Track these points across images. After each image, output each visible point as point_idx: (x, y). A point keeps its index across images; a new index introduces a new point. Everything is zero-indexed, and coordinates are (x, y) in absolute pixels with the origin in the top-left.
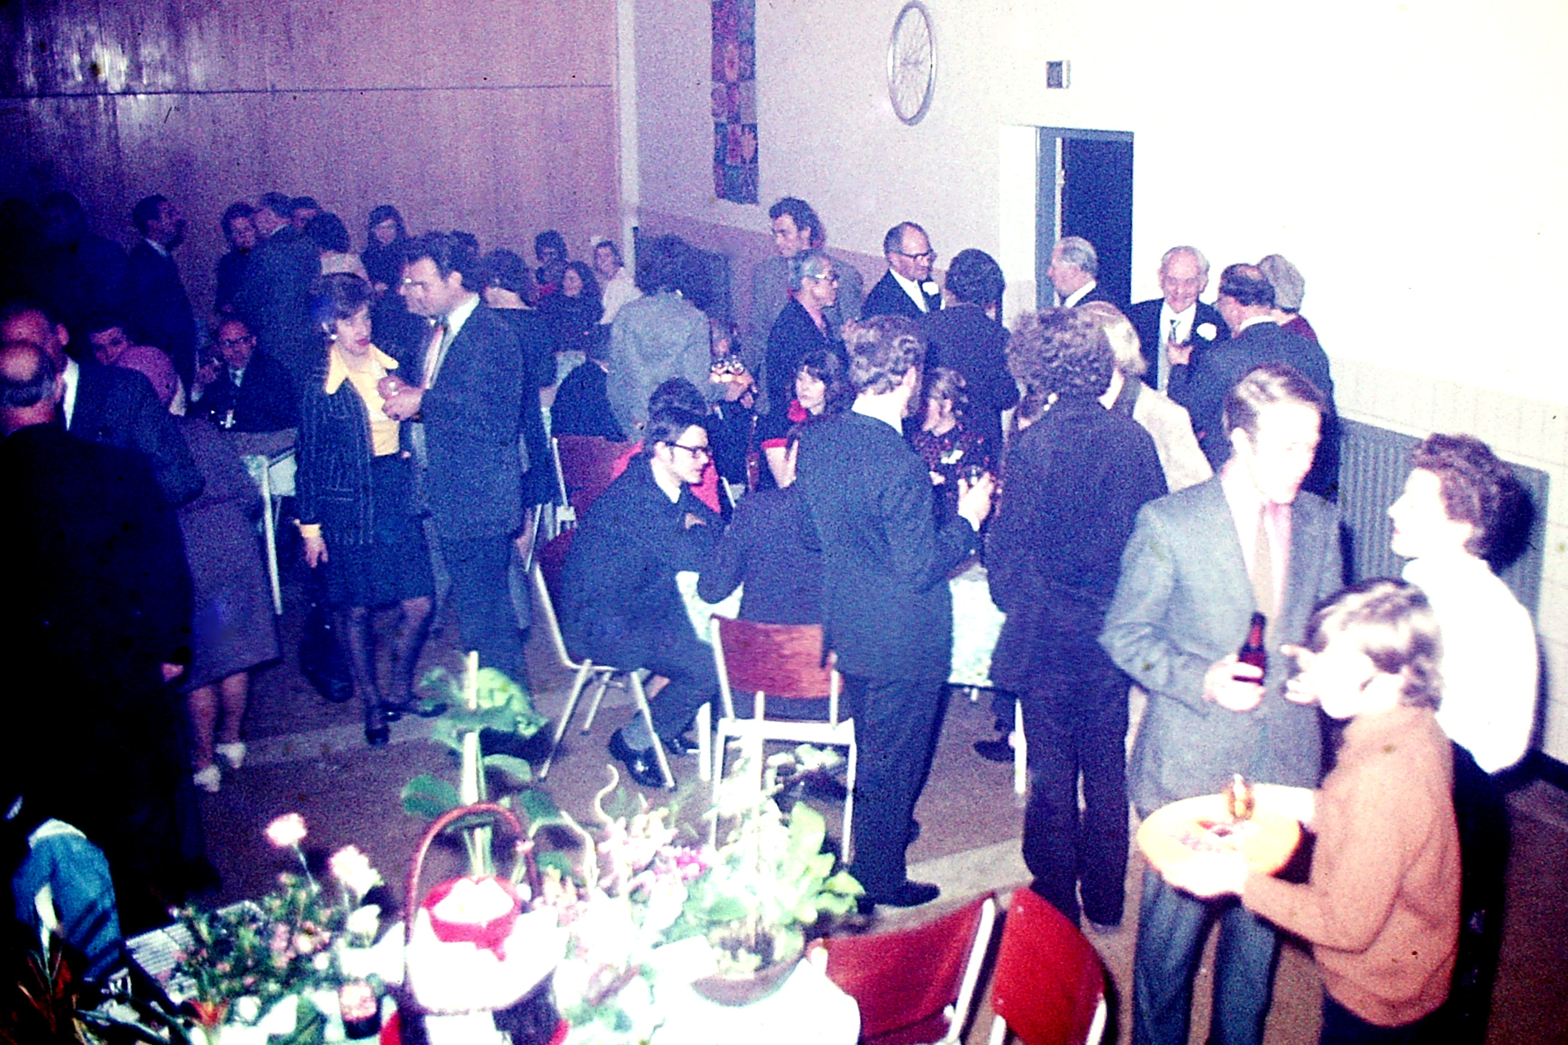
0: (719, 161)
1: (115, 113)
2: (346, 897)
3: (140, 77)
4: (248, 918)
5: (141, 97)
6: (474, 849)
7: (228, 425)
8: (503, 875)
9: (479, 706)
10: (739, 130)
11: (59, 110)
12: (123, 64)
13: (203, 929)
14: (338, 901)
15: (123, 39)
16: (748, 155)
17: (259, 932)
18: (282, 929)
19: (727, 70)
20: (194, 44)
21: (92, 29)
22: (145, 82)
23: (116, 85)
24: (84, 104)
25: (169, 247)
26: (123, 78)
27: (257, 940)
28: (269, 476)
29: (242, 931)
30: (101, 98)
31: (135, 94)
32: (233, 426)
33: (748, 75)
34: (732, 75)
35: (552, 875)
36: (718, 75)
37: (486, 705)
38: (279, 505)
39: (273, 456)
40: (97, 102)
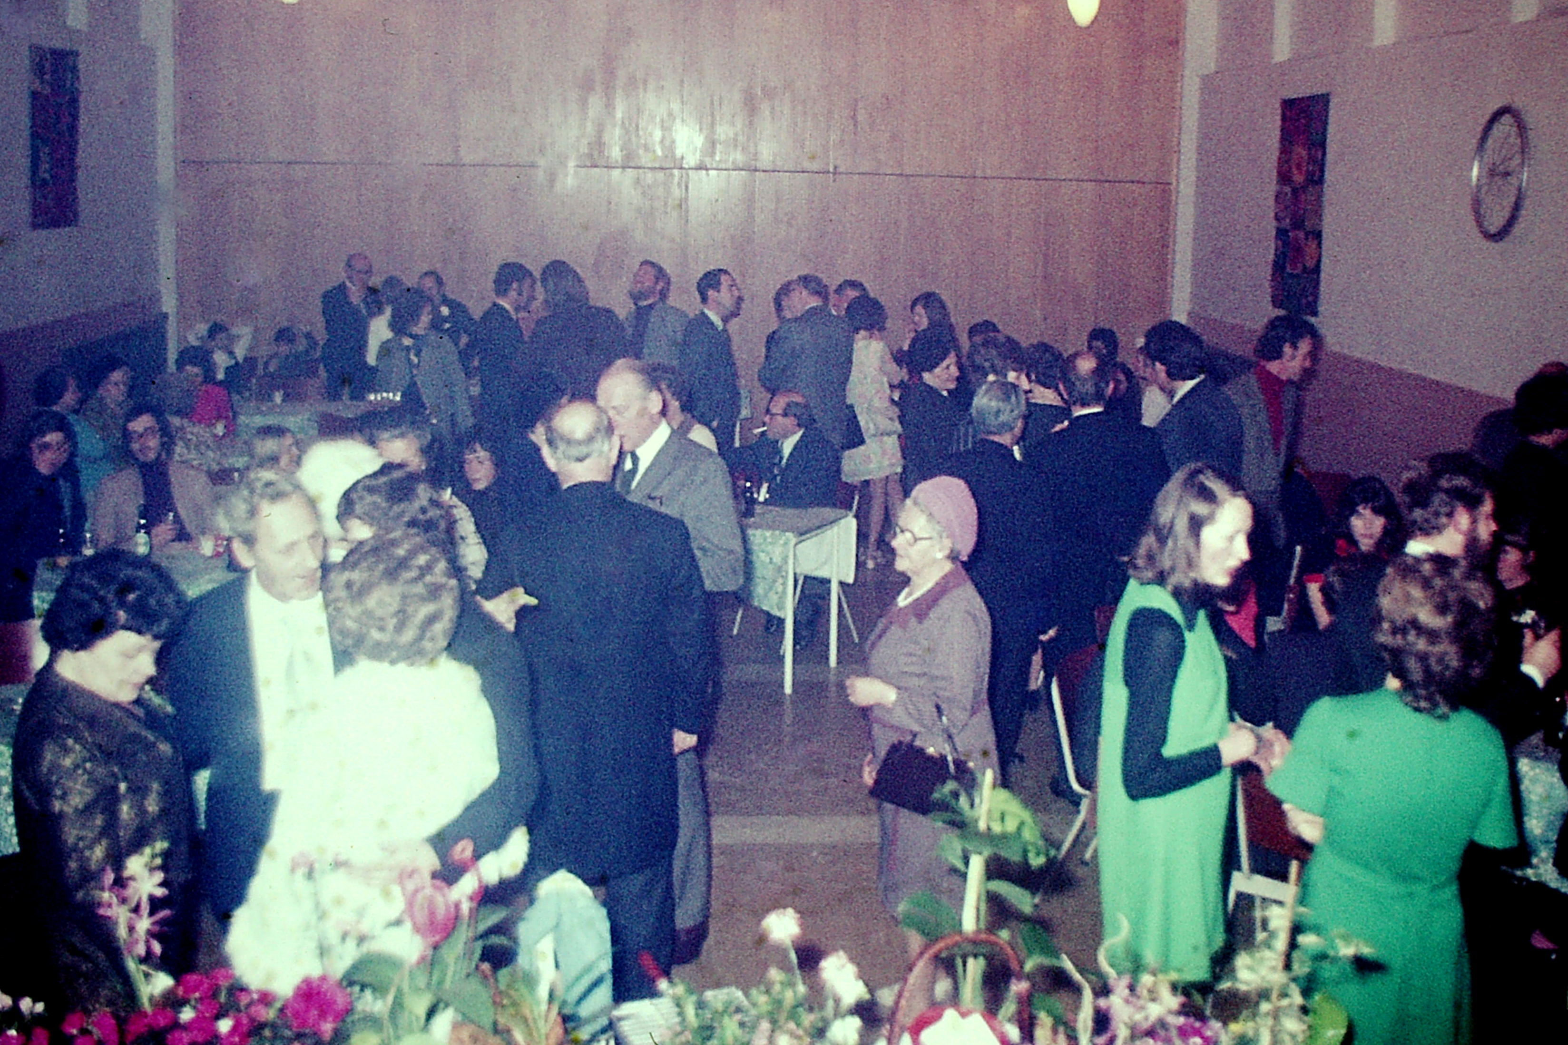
0: (1278, 267)
1: (687, 187)
2: (830, 1003)
3: (713, 154)
4: (732, 1009)
5: (713, 173)
6: (965, 978)
7: (761, 499)
8: (991, 1009)
9: (989, 829)
10: (1301, 235)
11: (638, 181)
12: (699, 141)
13: (690, 1011)
14: (822, 1007)
15: (702, 117)
16: (1310, 264)
17: (742, 1024)
18: (765, 1025)
19: (1295, 171)
20: (766, 126)
21: (676, 106)
22: (717, 158)
23: (691, 160)
24: (660, 175)
25: (725, 320)
26: (698, 154)
27: (739, 1032)
28: (795, 555)
29: (726, 1020)
30: (676, 172)
31: (707, 169)
32: (766, 500)
33: (1316, 179)
34: (1298, 178)
35: (1044, 1020)
36: (1284, 177)
37: (997, 828)
38: (800, 582)
39: (802, 534)
40: (672, 175)
